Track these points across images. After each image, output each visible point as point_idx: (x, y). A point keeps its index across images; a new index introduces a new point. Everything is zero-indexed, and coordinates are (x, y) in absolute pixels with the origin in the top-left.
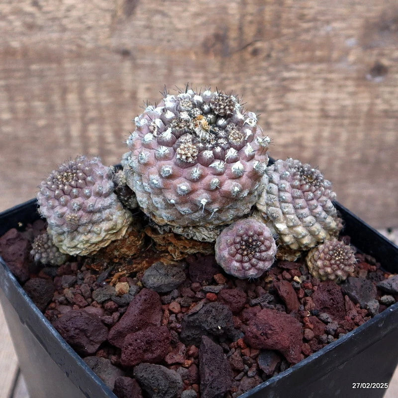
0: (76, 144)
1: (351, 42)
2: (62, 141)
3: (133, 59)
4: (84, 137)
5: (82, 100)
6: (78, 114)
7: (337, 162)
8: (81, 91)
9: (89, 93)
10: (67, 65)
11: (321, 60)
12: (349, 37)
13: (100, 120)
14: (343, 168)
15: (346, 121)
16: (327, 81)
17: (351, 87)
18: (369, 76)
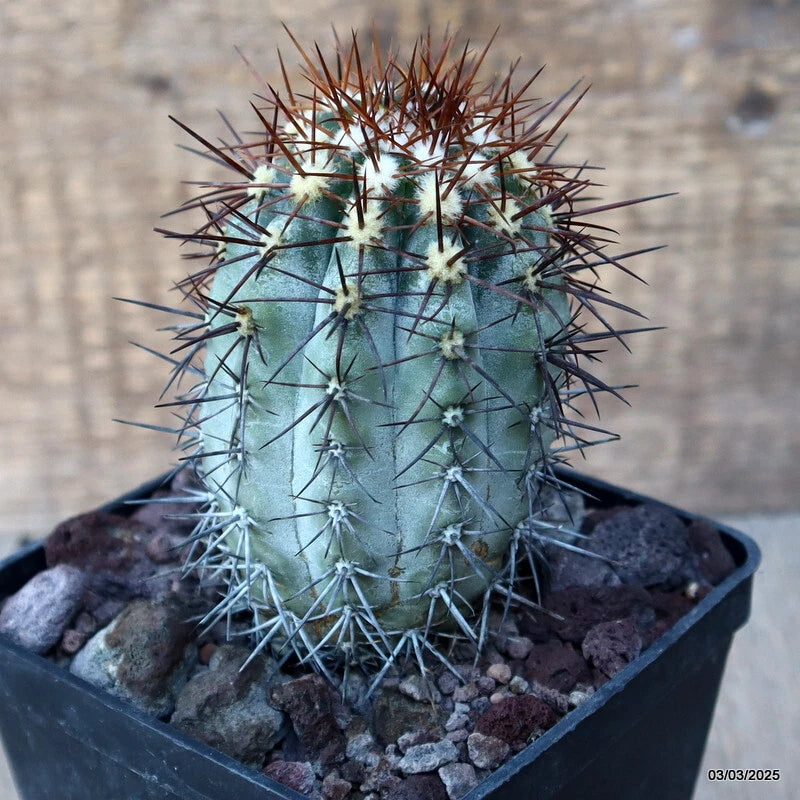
0: (52, 318)
1: (688, 37)
2: (18, 313)
3: (178, 98)
4: (70, 302)
5: (62, 208)
6: (54, 245)
7: (676, 345)
8: (58, 184)
9: (78, 188)
10: (21, 118)
11: (619, 86)
12: (680, 25)
13: (107, 257)
14: (689, 358)
15: (689, 239)
16: (636, 137)
17: (693, 149)
18: (734, 122)
